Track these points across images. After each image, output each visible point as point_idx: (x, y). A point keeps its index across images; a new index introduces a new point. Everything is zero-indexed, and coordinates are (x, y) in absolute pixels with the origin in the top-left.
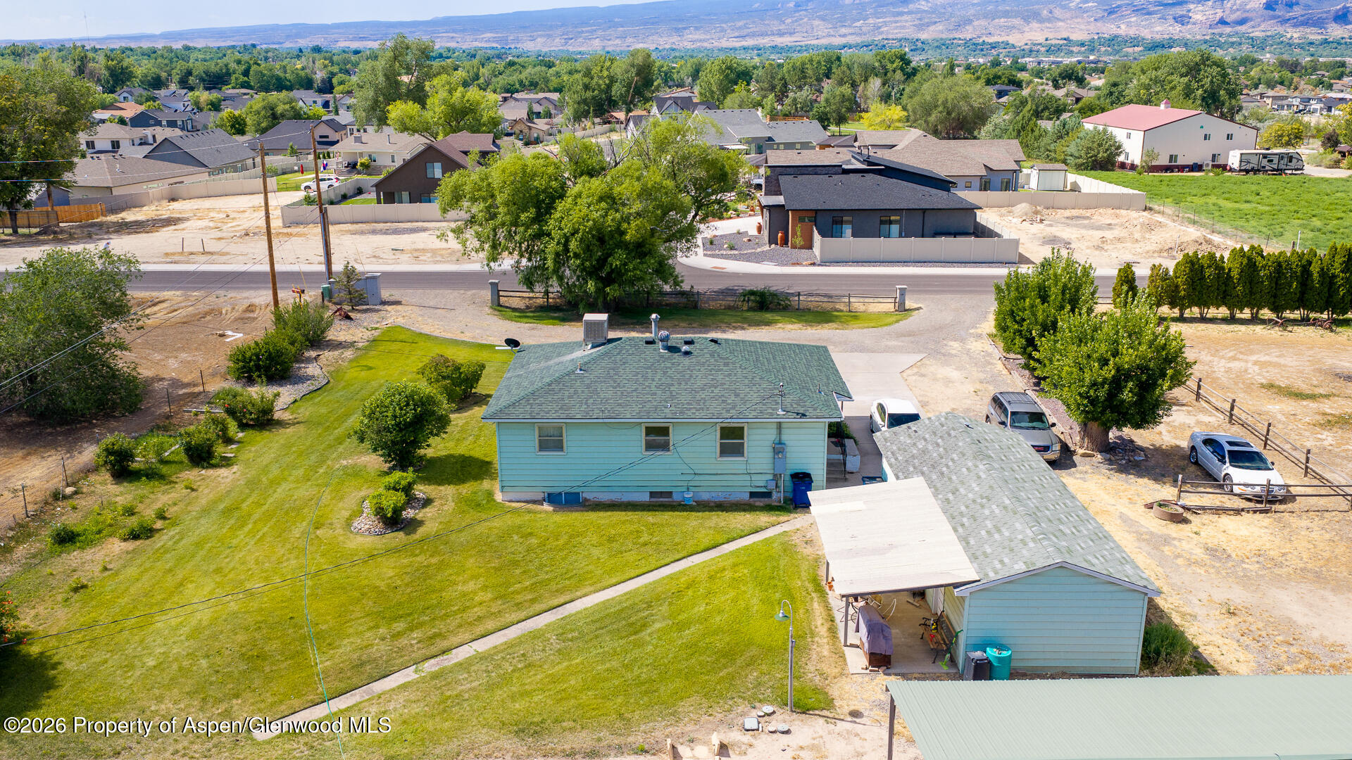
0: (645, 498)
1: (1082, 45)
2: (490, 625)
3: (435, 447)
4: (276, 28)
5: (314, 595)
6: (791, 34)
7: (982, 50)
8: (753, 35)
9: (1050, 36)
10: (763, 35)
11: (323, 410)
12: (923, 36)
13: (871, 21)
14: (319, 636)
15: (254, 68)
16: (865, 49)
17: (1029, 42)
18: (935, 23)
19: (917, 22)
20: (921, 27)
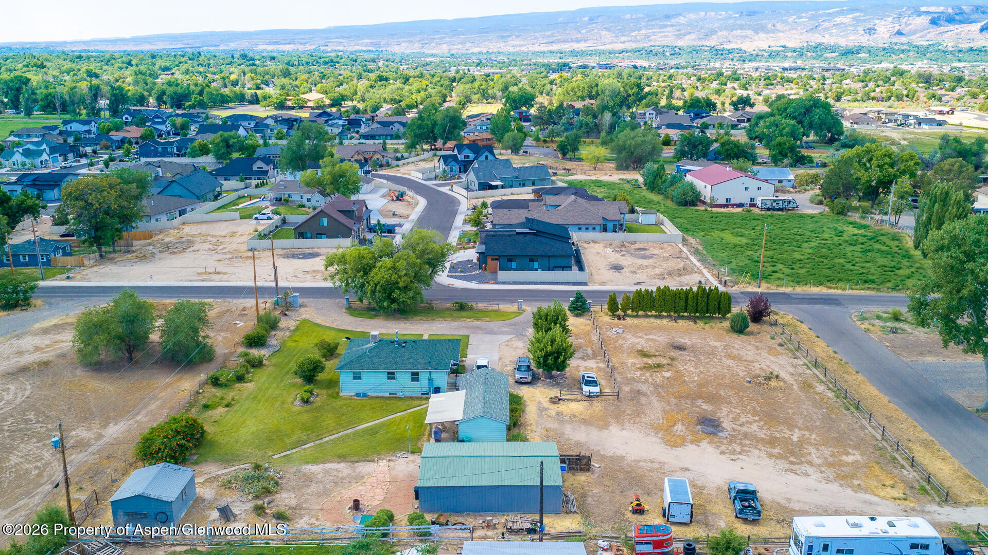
0: (388, 395)
1: (795, 51)
2: (334, 432)
3: (321, 377)
4: (212, 34)
5: (284, 424)
6: (585, 41)
7: (722, 54)
8: (558, 41)
9: (772, 44)
10: (565, 41)
11: (280, 360)
12: (680, 43)
13: (643, 31)
14: (287, 435)
15: (207, 89)
16: (638, 53)
17: (756, 49)
18: (690, 33)
19: (677, 33)
20: (679, 36)
